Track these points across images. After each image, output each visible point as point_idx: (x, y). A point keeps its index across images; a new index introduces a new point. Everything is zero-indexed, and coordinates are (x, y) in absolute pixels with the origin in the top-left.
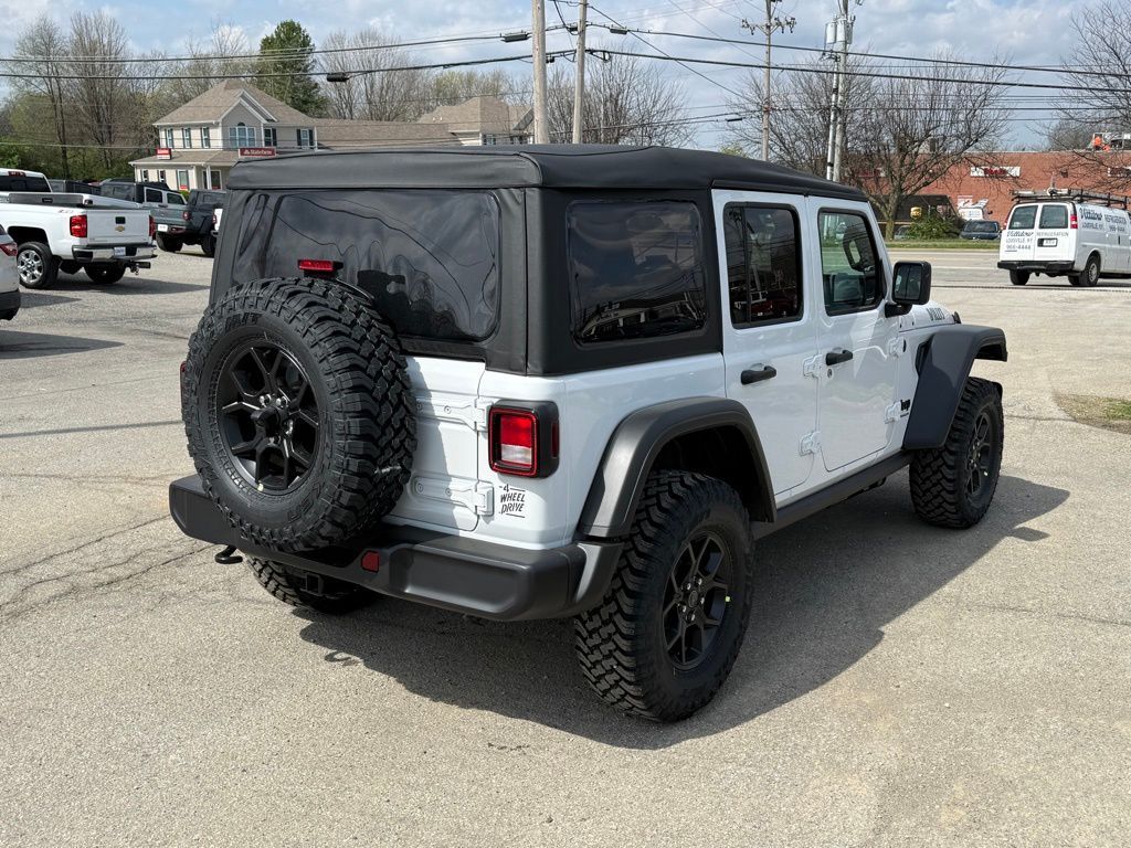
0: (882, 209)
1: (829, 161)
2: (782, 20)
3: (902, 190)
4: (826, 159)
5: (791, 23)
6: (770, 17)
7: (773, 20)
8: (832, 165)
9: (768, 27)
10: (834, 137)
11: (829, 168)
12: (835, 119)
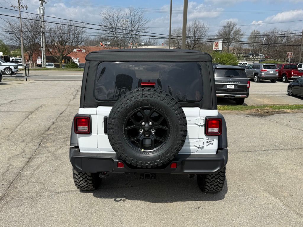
0: (58, 60)
1: (42, 46)
2: (23, 6)
3: (63, 55)
4: (41, 45)
5: (26, 7)
6: (20, 5)
7: (20, 6)
8: (43, 47)
9: (19, 7)
10: (43, 40)
11: (42, 48)
12: (42, 35)
